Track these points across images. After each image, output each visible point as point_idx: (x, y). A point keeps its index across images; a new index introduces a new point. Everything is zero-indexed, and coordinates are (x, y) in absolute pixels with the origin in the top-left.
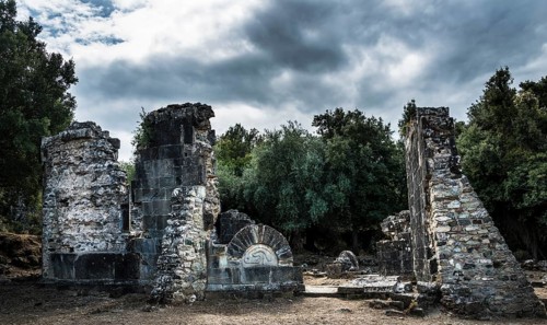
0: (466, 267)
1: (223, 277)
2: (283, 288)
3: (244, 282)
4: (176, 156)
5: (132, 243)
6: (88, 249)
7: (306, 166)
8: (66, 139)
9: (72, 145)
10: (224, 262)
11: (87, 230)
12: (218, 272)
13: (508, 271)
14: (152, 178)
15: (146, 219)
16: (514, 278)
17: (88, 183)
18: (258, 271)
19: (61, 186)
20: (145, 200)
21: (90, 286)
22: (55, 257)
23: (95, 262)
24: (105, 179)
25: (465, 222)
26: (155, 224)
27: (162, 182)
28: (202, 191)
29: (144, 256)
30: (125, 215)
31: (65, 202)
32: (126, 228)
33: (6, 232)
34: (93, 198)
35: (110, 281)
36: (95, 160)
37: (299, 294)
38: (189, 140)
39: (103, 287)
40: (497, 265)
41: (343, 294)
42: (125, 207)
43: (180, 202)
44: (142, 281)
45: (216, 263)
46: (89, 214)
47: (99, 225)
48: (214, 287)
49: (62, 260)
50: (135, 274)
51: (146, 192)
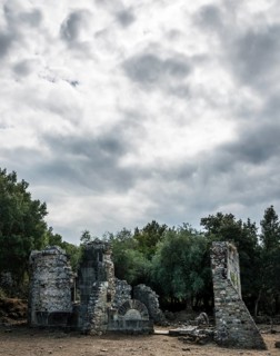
0: (228, 323)
1: (115, 324)
2: (143, 330)
3: (125, 327)
4: (95, 266)
5: (75, 307)
6: (54, 310)
7: (190, 255)
8: (44, 255)
9: (47, 257)
10: (116, 317)
11: (54, 300)
12: (113, 322)
13: (249, 326)
14: (84, 276)
15: (82, 296)
16: (251, 329)
17: (55, 277)
18: (132, 322)
19: (42, 278)
20: (81, 287)
21: (55, 328)
22: (38, 314)
23: (57, 316)
24: (63, 275)
25: (228, 301)
26: (86, 299)
27: (89, 278)
28: (106, 284)
29: (81, 313)
30: (73, 293)
31: (43, 286)
32: (73, 300)
33: (4, 297)
34: (57, 284)
35: (64, 325)
36: (58, 265)
37: (151, 333)
38: (101, 260)
39: (61, 328)
40: (243, 322)
41: (171, 334)
42: (72, 289)
43: (96, 289)
44: (79, 326)
45: (112, 318)
46: (55, 292)
47: (60, 298)
48: (110, 329)
49: (42, 315)
50: (76, 322)
51: (82, 283)
